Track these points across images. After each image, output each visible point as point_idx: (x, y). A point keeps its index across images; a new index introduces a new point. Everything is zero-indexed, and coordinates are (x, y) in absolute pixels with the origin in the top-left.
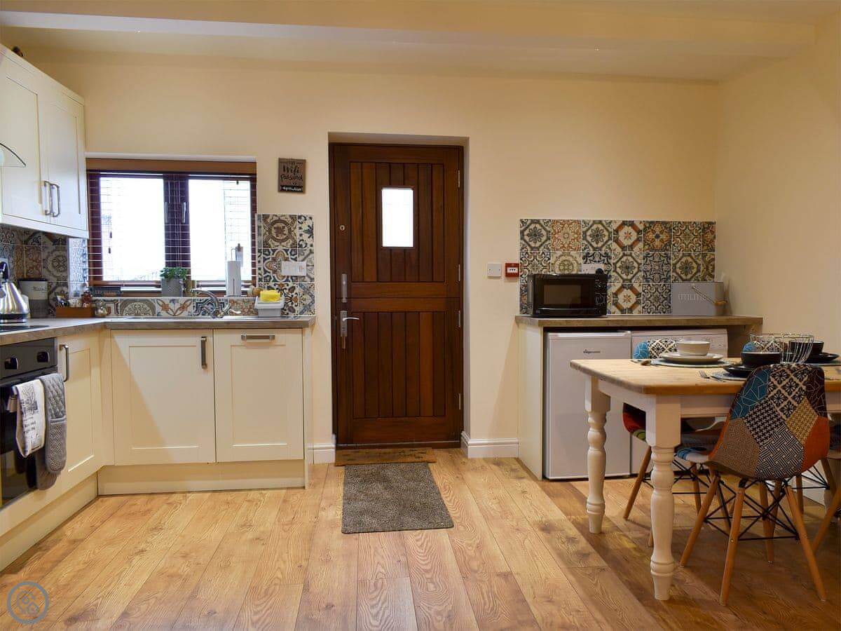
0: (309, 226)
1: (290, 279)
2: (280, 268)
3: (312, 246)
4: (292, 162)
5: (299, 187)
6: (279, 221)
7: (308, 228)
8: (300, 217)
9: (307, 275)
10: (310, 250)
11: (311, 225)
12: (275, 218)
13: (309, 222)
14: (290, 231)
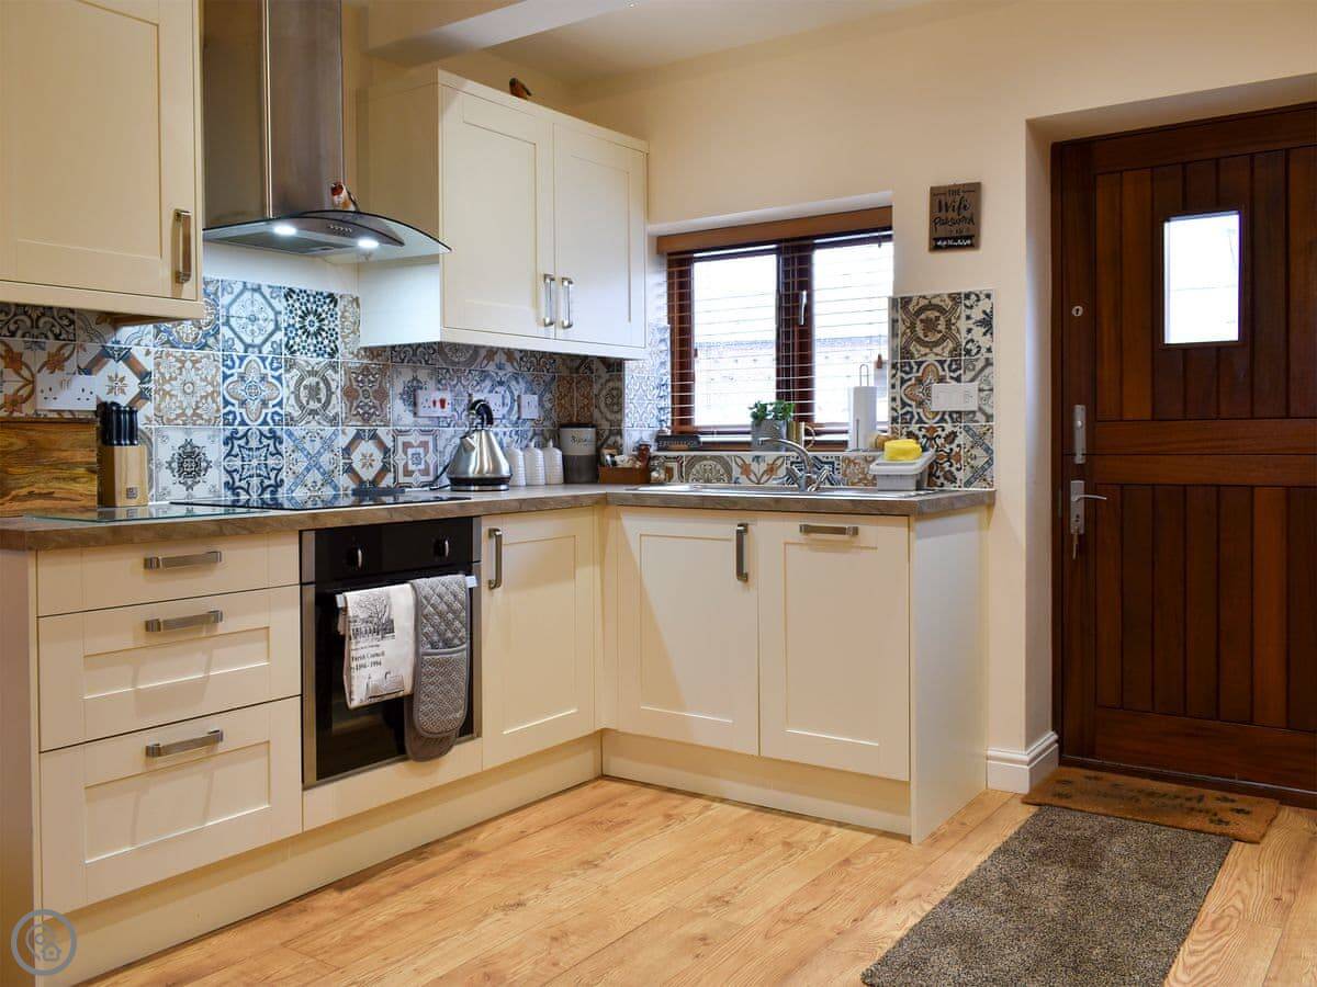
0: (984, 312)
1: (947, 417)
2: (929, 395)
3: (989, 350)
4: (954, 190)
5: (967, 238)
6: (931, 307)
7: (983, 316)
8: (967, 296)
9: (980, 409)
10: (987, 359)
11: (988, 311)
12: (923, 302)
13: (985, 305)
14: (949, 324)
